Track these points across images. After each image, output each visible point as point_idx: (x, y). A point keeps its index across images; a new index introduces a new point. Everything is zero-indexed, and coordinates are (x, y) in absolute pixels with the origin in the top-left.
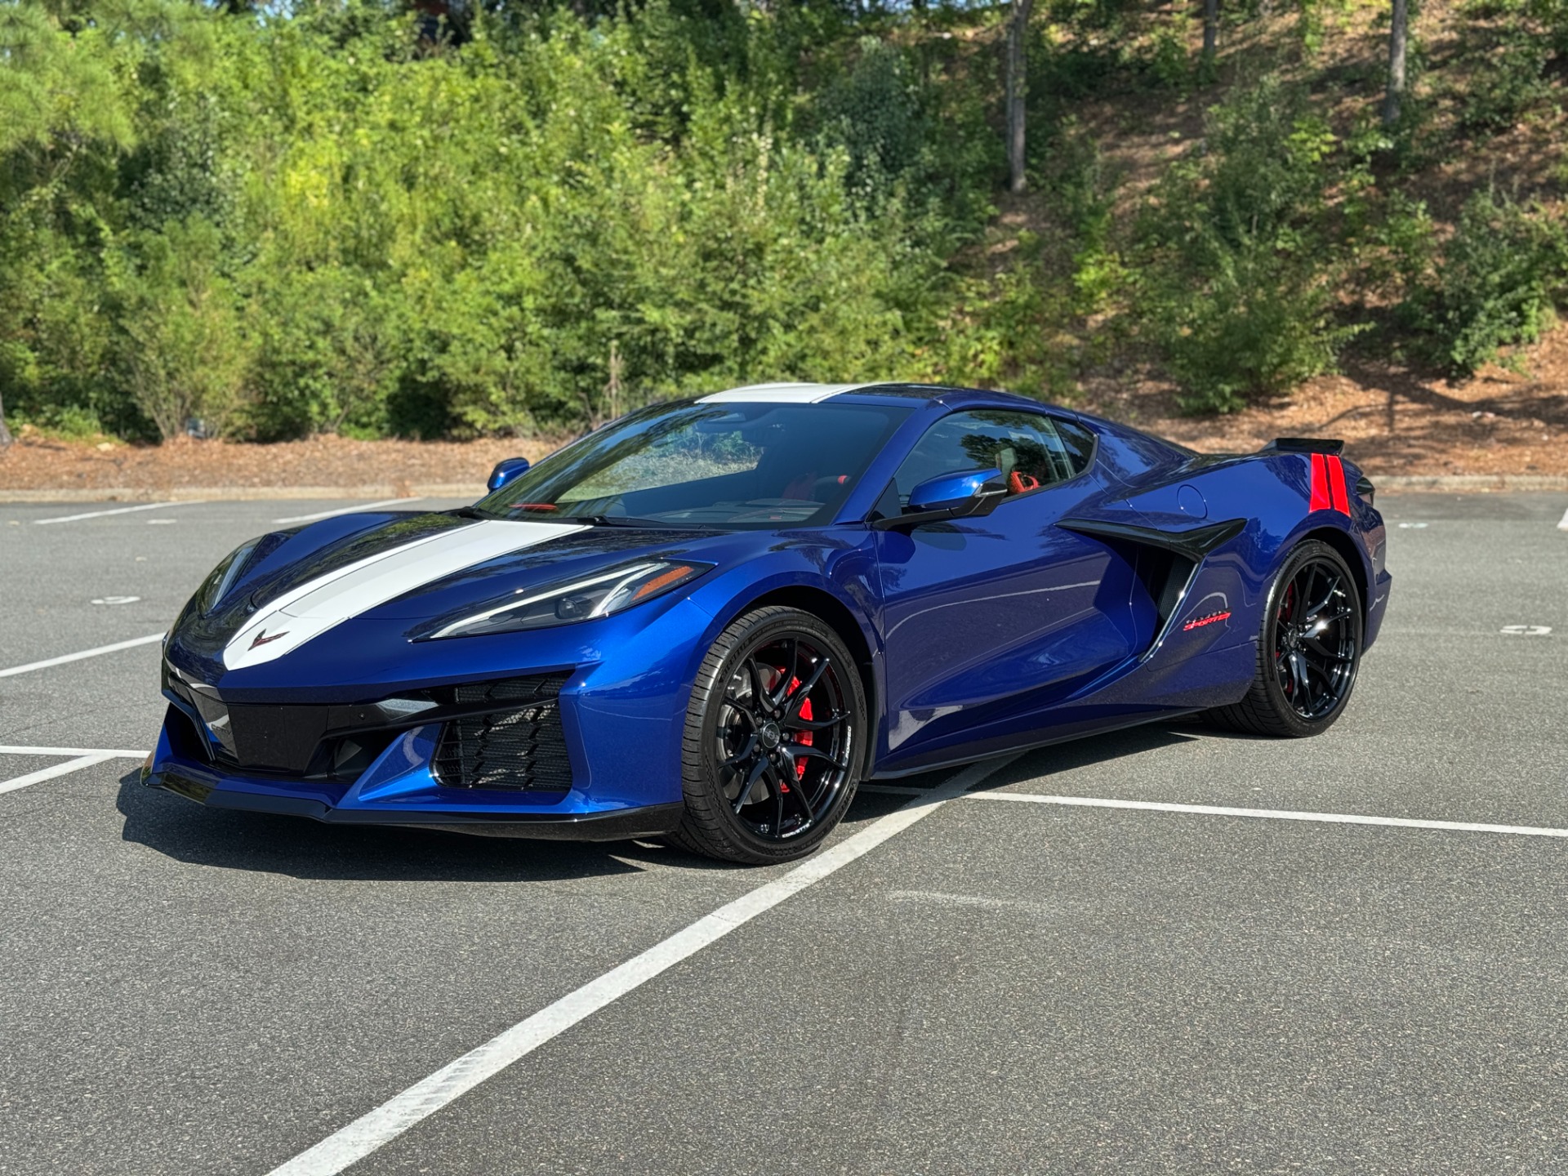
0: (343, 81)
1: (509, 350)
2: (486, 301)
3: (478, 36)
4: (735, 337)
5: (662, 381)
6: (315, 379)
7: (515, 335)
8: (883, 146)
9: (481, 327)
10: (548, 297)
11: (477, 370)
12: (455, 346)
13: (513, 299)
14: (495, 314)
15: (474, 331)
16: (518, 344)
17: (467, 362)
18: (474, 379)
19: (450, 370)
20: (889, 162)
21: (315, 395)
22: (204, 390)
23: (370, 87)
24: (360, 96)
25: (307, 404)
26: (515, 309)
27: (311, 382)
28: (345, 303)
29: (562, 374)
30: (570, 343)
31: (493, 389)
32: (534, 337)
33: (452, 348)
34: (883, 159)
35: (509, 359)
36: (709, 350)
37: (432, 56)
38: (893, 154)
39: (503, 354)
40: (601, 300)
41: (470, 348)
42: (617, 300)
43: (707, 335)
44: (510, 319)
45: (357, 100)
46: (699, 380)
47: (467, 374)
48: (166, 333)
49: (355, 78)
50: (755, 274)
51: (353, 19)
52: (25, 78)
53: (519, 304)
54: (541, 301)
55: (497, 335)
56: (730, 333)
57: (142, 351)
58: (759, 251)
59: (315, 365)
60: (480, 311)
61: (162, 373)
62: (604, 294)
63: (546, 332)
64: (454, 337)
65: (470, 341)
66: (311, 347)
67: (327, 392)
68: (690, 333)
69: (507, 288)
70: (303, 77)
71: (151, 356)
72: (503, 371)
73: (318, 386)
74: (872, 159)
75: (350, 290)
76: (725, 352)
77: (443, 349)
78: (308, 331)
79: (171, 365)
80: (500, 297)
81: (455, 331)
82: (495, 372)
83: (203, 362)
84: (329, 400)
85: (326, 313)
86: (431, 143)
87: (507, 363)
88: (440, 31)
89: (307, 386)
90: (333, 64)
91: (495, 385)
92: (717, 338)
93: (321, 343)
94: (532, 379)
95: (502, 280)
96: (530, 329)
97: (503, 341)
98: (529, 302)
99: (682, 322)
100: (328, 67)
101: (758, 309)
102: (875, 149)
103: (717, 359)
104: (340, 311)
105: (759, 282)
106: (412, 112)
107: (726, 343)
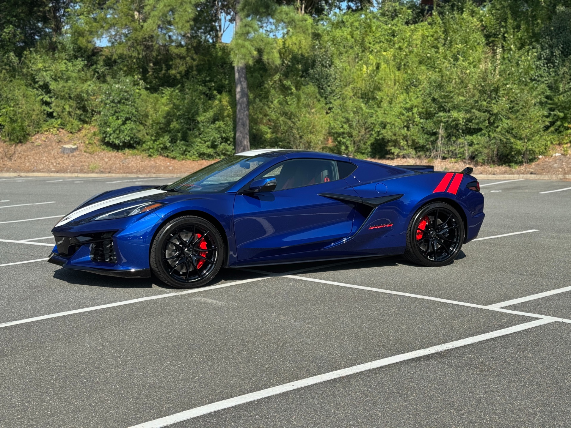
0: (387, 33)
1: (408, 128)
2: (400, 110)
3: (434, 14)
4: (487, 122)
5: (460, 138)
6: (343, 138)
7: (410, 122)
8: (562, 48)
9: (398, 119)
10: (423, 108)
11: (395, 135)
12: (388, 126)
13: (410, 109)
14: (403, 115)
15: (395, 121)
16: (411, 125)
17: (392, 132)
18: (394, 138)
19: (386, 135)
20: (565, 53)
21: (344, 143)
22: (310, 142)
23: (396, 34)
24: (392, 38)
25: (341, 146)
26: (411, 113)
27: (342, 139)
28: (354, 113)
29: (426, 136)
30: (429, 125)
31: (401, 141)
32: (417, 123)
33: (387, 127)
34: (562, 52)
35: (408, 130)
36: (477, 127)
37: (422, 21)
38: (567, 50)
39: (406, 129)
40: (442, 109)
41: (393, 127)
42: (447, 109)
43: (477, 121)
44: (408, 117)
45: (391, 39)
46: (471, 138)
47: (391, 136)
48: (298, 124)
49: (391, 31)
50: (495, 98)
51: (395, 10)
52: (247, 43)
53: (411, 111)
54: (420, 110)
55: (403, 122)
56: (485, 120)
57: (292, 130)
58: (496, 90)
59: (343, 133)
60: (398, 114)
61: (298, 136)
62: (443, 107)
63: (422, 121)
64: (388, 123)
65: (393, 124)
66: (342, 127)
67: (348, 142)
68: (469, 120)
69: (408, 106)
70: (373, 32)
71: (295, 131)
72: (405, 135)
73: (344, 140)
74: (557, 52)
75: (356, 108)
76: (482, 127)
77: (384, 128)
78: (341, 122)
79: (301, 134)
80: (406, 109)
81: (388, 121)
82: (403, 135)
83: (311, 133)
84: (349, 145)
85: (347, 115)
86: (408, 54)
87: (407, 132)
88: (426, 12)
89: (341, 141)
90: (385, 27)
91: (403, 139)
92: (481, 122)
93: (346, 126)
94: (414, 137)
95: (407, 103)
96: (416, 120)
97: (405, 124)
98: (415, 110)
99: (466, 117)
100: (383, 28)
101: (495, 111)
102: (559, 49)
103: (480, 130)
104: (352, 115)
105: (497, 101)
106: (404, 43)
107: (484, 124)
